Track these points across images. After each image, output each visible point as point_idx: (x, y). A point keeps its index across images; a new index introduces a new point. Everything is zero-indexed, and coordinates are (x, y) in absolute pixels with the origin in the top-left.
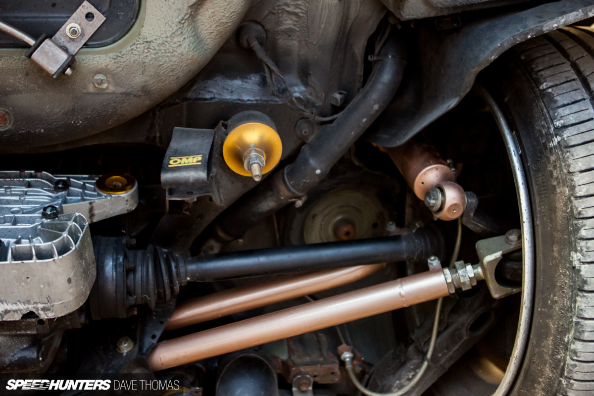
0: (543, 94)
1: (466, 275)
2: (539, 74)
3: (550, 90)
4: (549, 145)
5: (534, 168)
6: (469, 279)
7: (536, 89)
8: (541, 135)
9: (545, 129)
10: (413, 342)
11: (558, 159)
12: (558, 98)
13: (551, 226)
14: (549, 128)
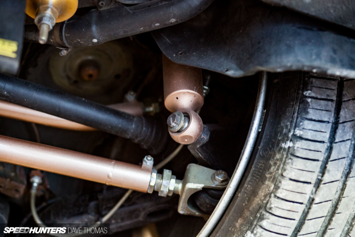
0: (303, 101)
1: (167, 186)
2: (311, 79)
3: (309, 100)
4: (281, 145)
5: (261, 153)
6: (168, 191)
7: (301, 92)
8: (281, 132)
9: (286, 130)
10: (97, 199)
11: (281, 159)
12: (310, 111)
13: (247, 203)
14: (290, 131)
